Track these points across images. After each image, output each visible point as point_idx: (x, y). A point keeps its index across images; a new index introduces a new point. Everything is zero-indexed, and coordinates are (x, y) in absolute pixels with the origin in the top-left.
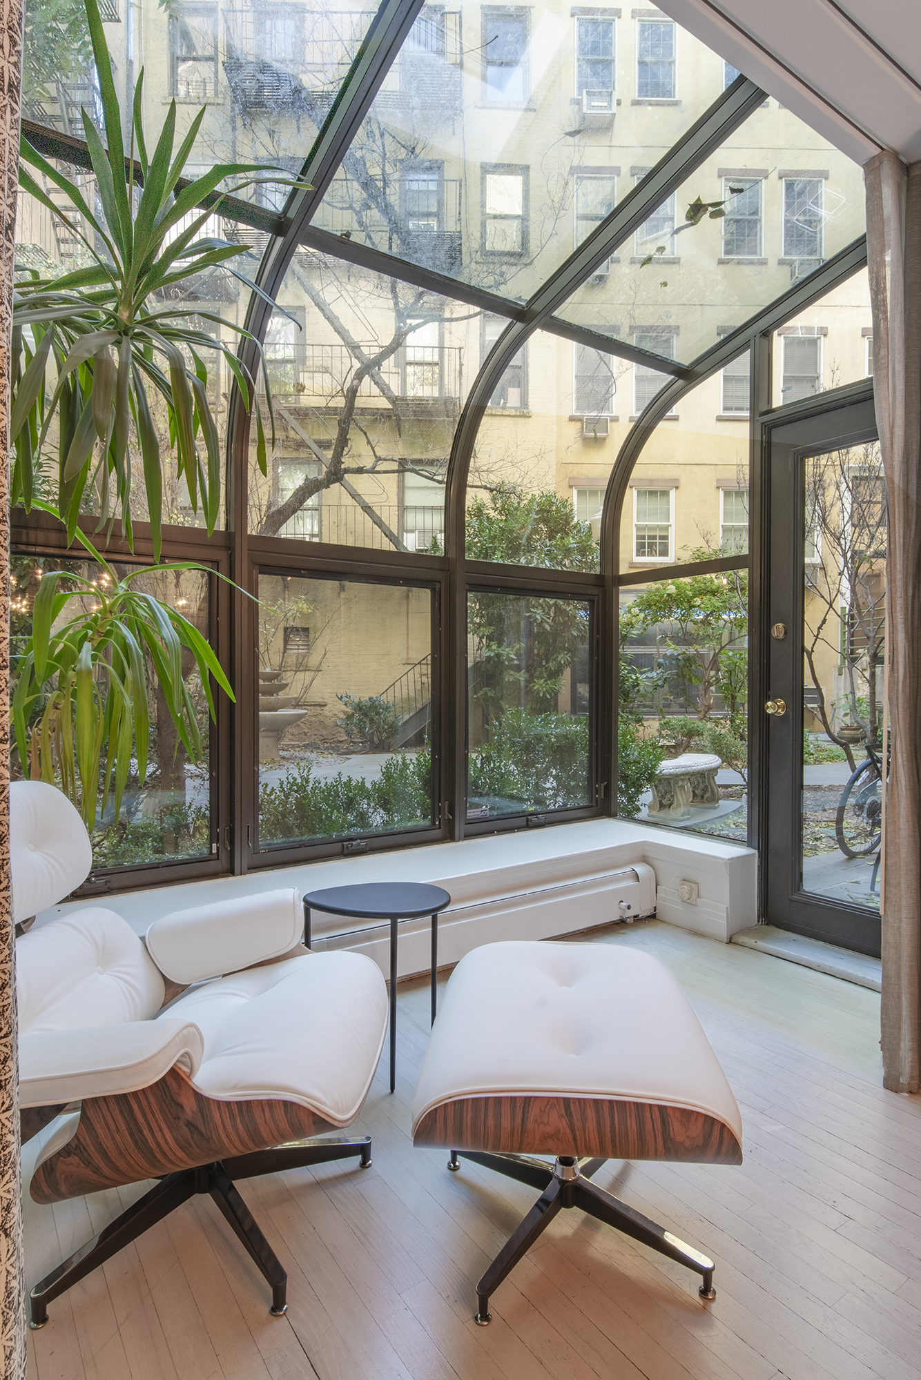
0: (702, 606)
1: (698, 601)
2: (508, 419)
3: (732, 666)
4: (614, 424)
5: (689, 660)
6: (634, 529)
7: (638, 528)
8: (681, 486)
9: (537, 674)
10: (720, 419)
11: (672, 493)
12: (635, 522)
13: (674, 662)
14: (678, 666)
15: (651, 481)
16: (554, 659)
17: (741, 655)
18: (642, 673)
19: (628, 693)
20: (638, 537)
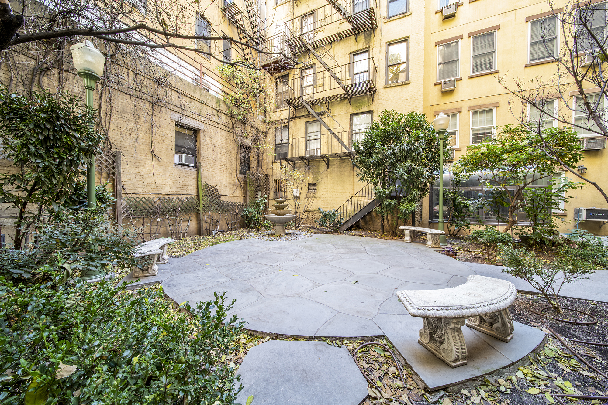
0: (509, 159)
1: (505, 156)
2: (399, 87)
3: (535, 197)
4: (459, 82)
5: (501, 194)
6: (471, 131)
7: (473, 131)
8: (500, 105)
9: (402, 201)
10: (527, 66)
11: (495, 110)
12: (471, 127)
13: (490, 195)
14: (493, 197)
15: (481, 106)
16: (412, 194)
17: (542, 190)
18: (469, 201)
19: (461, 211)
20: (473, 134)
